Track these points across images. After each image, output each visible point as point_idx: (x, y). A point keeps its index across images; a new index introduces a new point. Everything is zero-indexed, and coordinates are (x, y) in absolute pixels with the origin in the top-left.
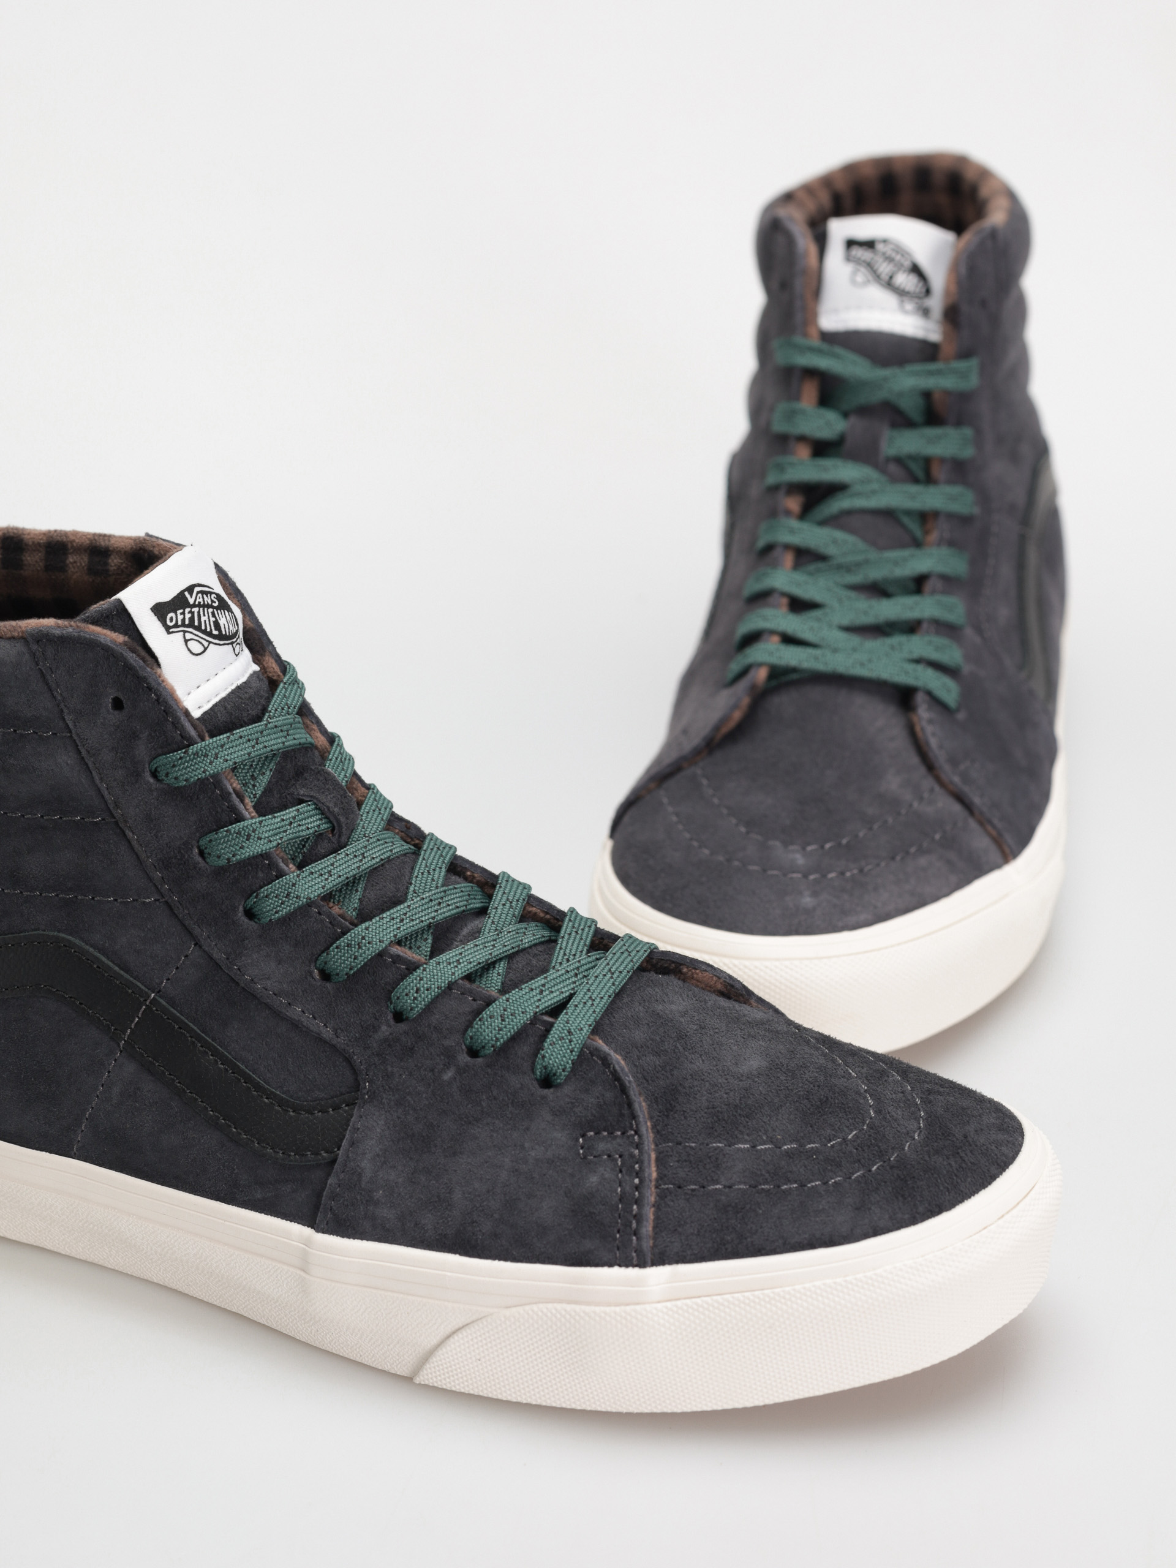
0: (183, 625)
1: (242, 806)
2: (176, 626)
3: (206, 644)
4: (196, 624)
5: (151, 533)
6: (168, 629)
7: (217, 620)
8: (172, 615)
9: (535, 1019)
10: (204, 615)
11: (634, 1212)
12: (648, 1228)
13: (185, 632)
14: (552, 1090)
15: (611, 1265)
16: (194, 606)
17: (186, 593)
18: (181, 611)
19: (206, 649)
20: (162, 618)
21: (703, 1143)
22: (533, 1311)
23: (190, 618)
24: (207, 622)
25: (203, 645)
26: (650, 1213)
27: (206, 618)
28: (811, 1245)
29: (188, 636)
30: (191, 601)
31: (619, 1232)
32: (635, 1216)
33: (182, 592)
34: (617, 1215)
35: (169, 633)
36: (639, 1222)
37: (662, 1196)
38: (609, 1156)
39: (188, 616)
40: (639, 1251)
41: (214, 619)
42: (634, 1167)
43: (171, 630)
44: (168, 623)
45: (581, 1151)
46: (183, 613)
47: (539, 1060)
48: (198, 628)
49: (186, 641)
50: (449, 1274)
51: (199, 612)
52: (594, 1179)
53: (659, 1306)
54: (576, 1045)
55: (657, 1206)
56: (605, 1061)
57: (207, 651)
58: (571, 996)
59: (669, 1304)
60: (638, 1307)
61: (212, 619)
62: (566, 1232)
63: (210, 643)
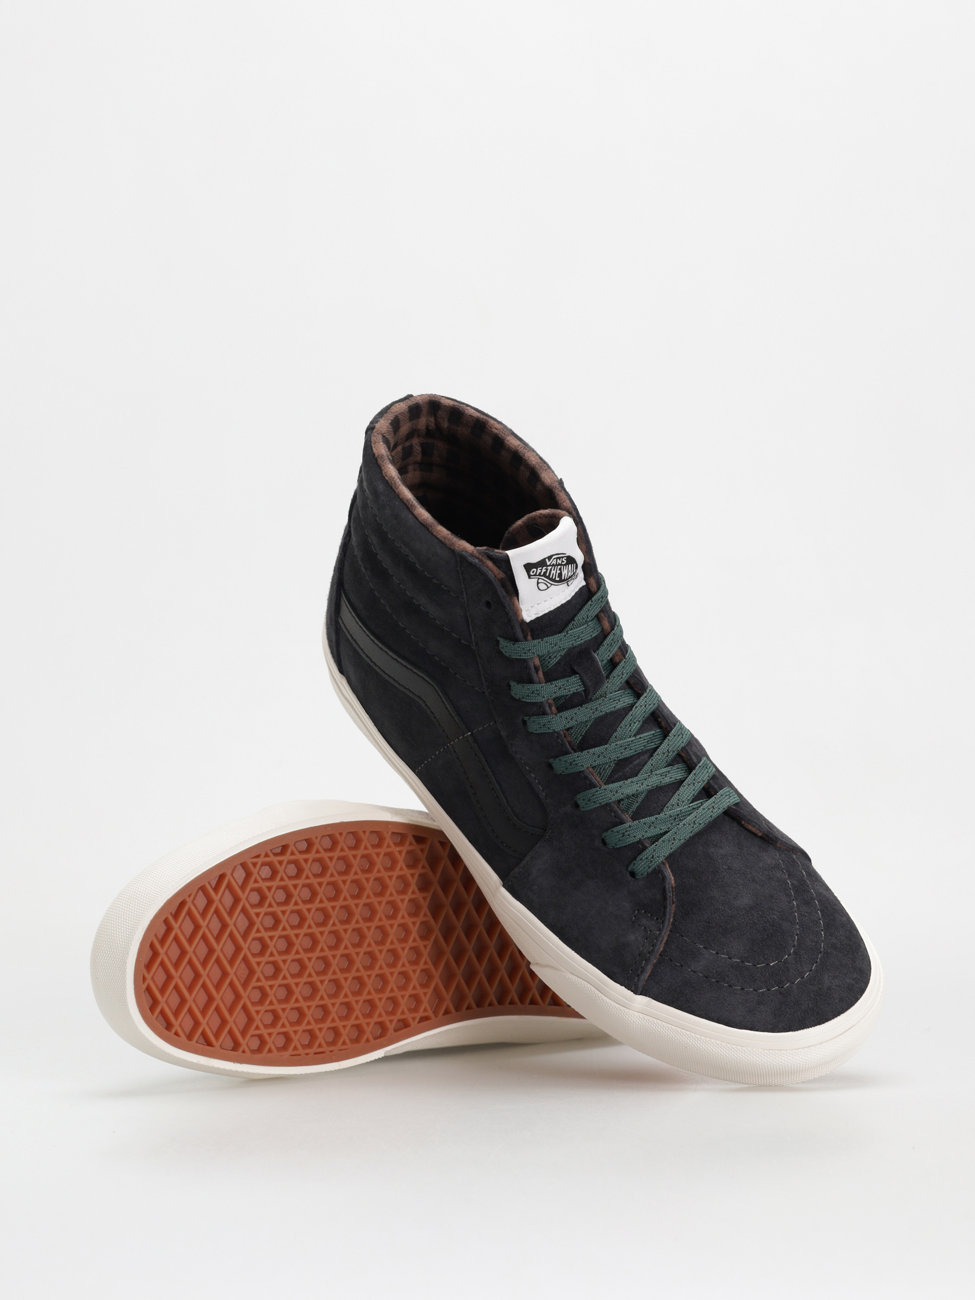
0: (540, 575)
1: (536, 675)
2: (535, 575)
3: (549, 585)
4: (547, 575)
5: (563, 480)
6: (529, 576)
7: (561, 572)
8: (535, 570)
9: (640, 842)
10: (554, 570)
11: (642, 966)
12: (646, 975)
13: (539, 579)
14: (633, 879)
15: (621, 985)
16: (550, 565)
17: (547, 560)
18: (541, 568)
19: (548, 588)
20: (528, 572)
21: (693, 941)
22: (581, 983)
23: (544, 572)
24: (554, 574)
25: (547, 586)
26: (649, 969)
27: (555, 572)
28: (718, 1021)
29: (540, 581)
30: (548, 563)
31: (632, 970)
32: (642, 967)
33: (545, 559)
34: (634, 962)
35: (529, 578)
36: (642, 972)
37: (660, 962)
38: (645, 928)
39: (544, 570)
40: (636, 986)
41: (559, 572)
42: (654, 941)
43: (531, 577)
44: (531, 573)
45: (634, 918)
46: (541, 570)
47: (632, 865)
48: (548, 577)
49: (538, 583)
50: (551, 944)
51: (551, 570)
52: (632, 937)
53: (636, 1014)
54: (654, 866)
55: (655, 966)
56: (664, 878)
57: (548, 589)
58: (666, 832)
59: (641, 1015)
60: (626, 1010)
61: (558, 572)
62: (608, 957)
63: (552, 584)
